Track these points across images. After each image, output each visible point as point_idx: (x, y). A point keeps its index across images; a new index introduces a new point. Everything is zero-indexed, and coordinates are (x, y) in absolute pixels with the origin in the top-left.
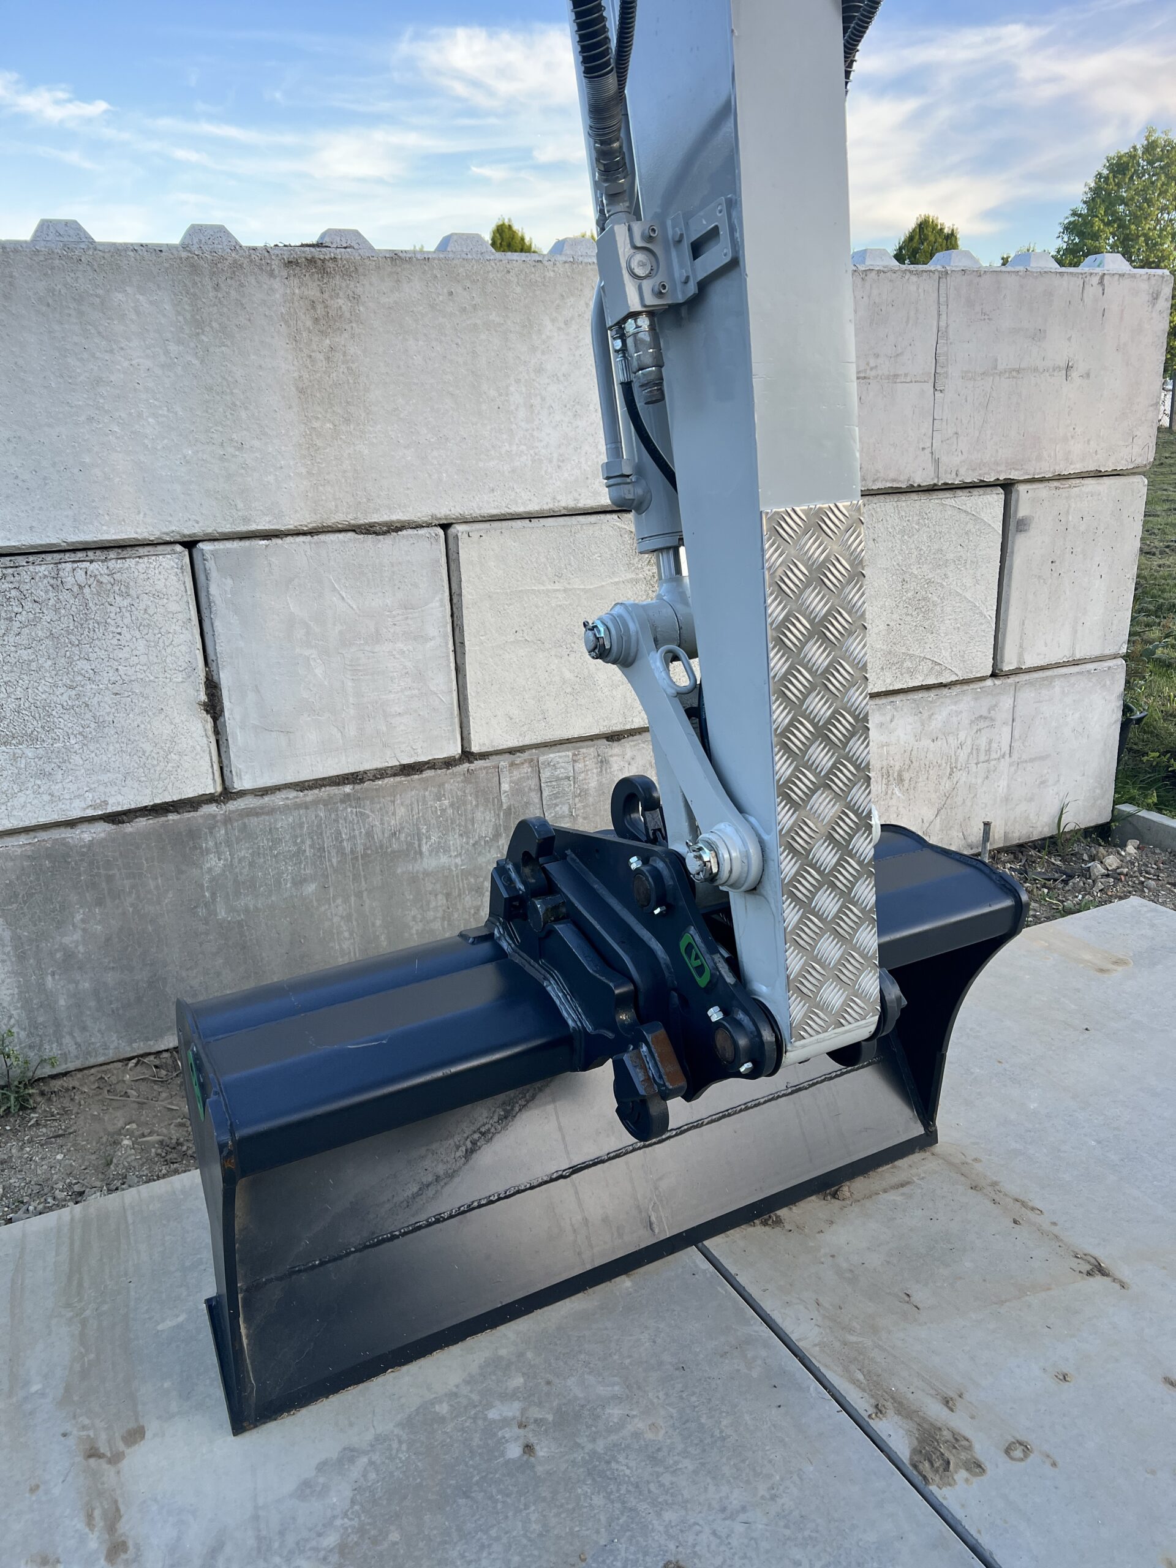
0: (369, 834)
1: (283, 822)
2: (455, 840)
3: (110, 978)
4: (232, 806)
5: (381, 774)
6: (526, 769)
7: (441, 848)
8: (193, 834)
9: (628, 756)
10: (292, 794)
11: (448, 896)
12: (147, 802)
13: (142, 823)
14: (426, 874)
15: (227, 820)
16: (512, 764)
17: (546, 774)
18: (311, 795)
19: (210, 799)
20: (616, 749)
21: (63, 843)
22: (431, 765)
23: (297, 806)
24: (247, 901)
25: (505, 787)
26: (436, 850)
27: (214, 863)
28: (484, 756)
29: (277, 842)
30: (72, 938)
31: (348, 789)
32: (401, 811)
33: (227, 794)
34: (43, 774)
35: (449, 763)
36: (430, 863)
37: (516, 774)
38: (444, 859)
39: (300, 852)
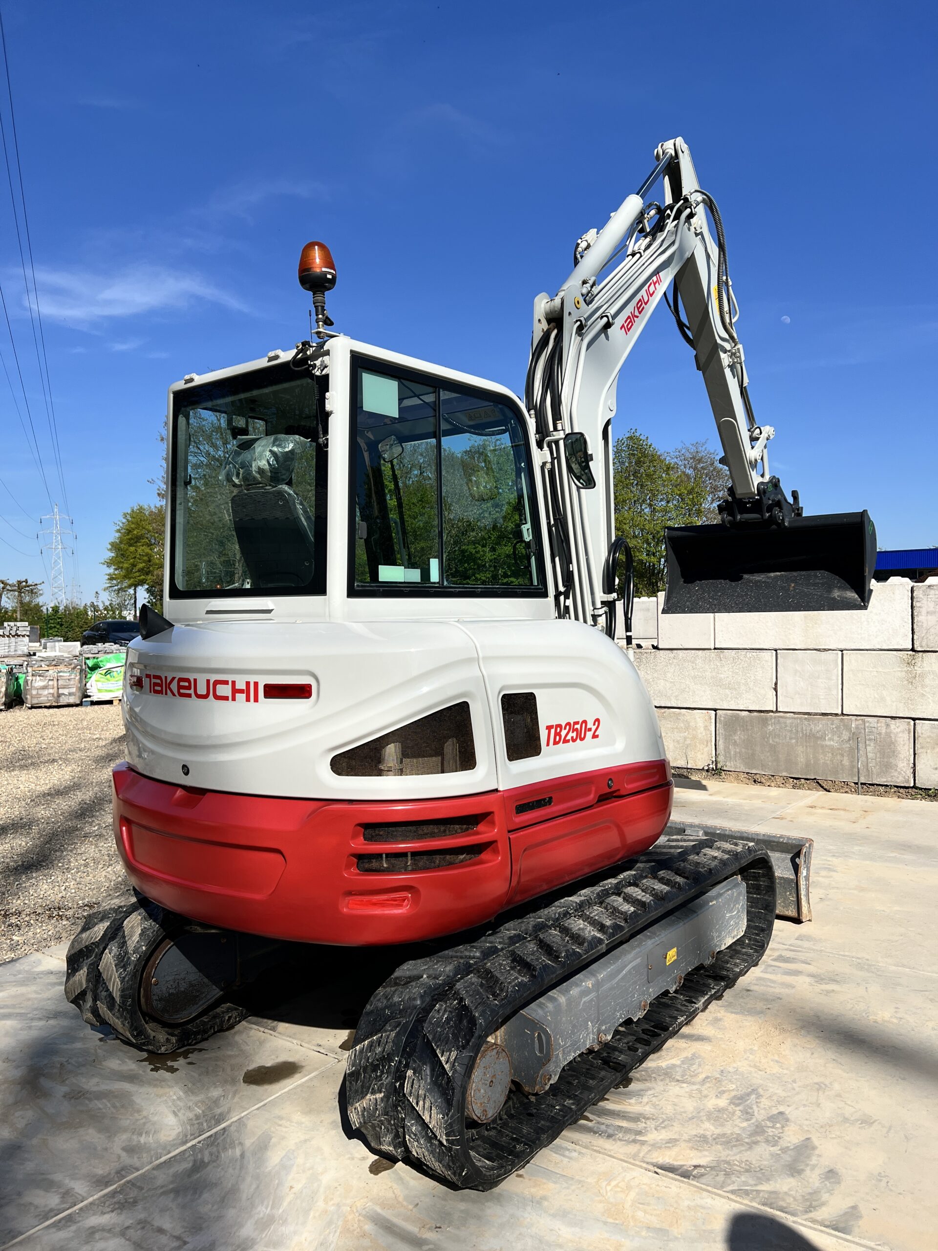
0: (811, 730)
1: (789, 721)
2: (836, 738)
3: (743, 750)
4: (777, 714)
5: (816, 714)
6: (860, 721)
7: (831, 739)
8: (766, 719)
9: (897, 725)
10: (792, 714)
11: (832, 754)
12: (757, 709)
13: (755, 714)
14: (826, 746)
15: (775, 717)
16: (856, 719)
17: (867, 725)
18: (796, 716)
19: (772, 711)
20: (893, 721)
21: (738, 714)
22: (831, 714)
23: (792, 718)
24: (777, 740)
25: (853, 726)
26: (830, 739)
27: (770, 727)
28: (848, 715)
29: (786, 726)
30: (736, 738)
31: (806, 716)
32: (821, 726)
33: (777, 711)
34: (736, 698)
35: (836, 715)
36: (828, 743)
37: (857, 723)
38: (832, 743)
39: (791, 731)
